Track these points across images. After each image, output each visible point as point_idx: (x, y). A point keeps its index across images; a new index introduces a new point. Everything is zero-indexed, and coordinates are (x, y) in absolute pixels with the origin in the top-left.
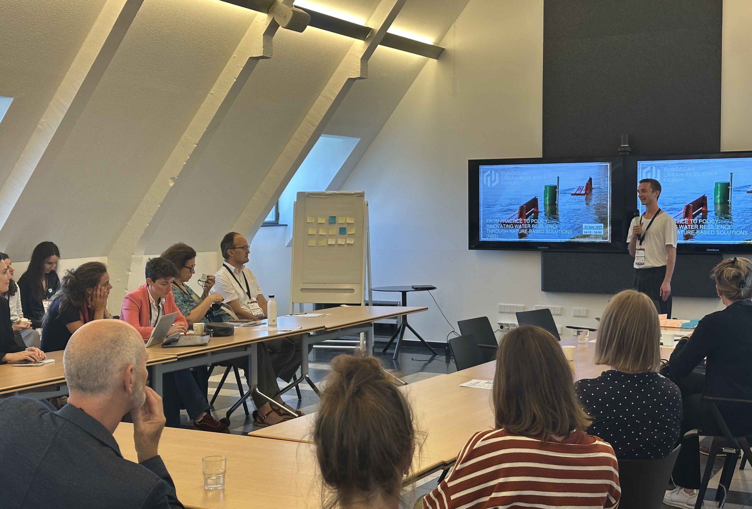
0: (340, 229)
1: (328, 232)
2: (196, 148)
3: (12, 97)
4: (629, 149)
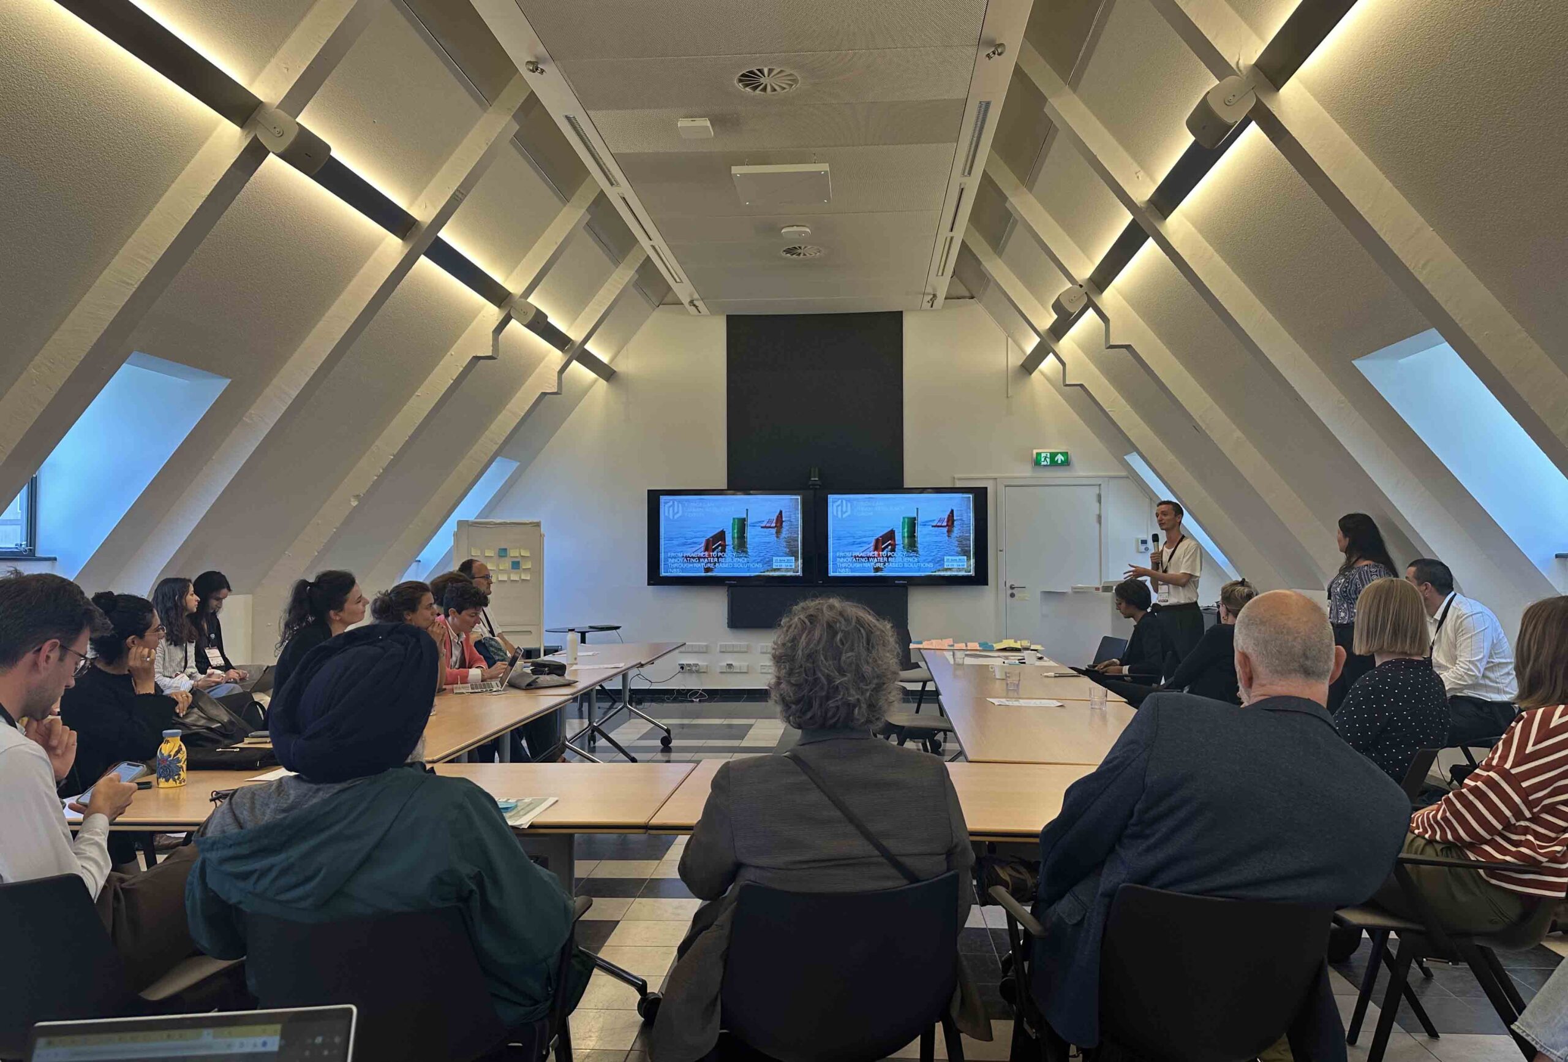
0: (513, 562)
1: (498, 566)
2: (392, 459)
3: (227, 377)
4: (819, 483)
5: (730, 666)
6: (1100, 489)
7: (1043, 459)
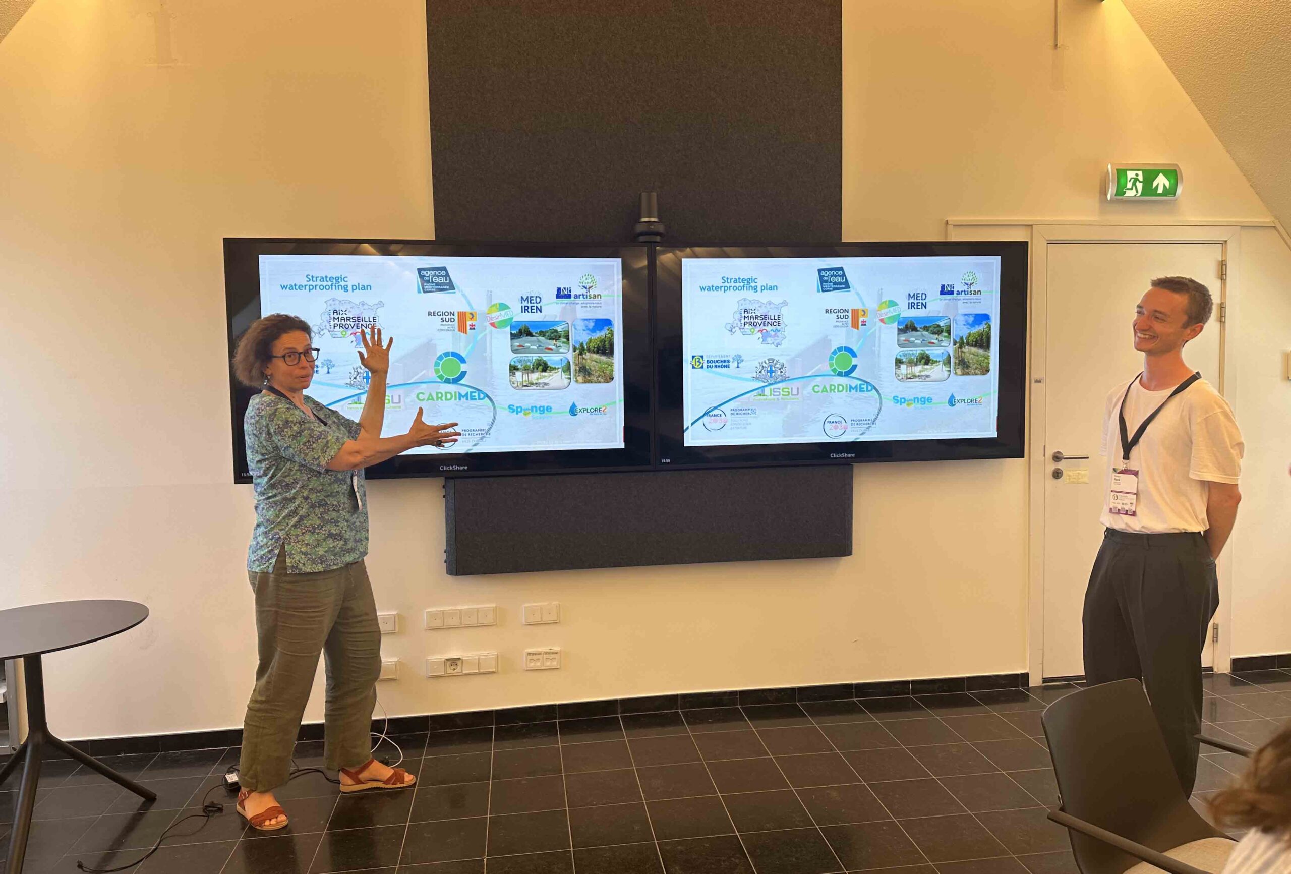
4: (662, 228)
5: (454, 662)
6: (1224, 252)
7: (1129, 185)
